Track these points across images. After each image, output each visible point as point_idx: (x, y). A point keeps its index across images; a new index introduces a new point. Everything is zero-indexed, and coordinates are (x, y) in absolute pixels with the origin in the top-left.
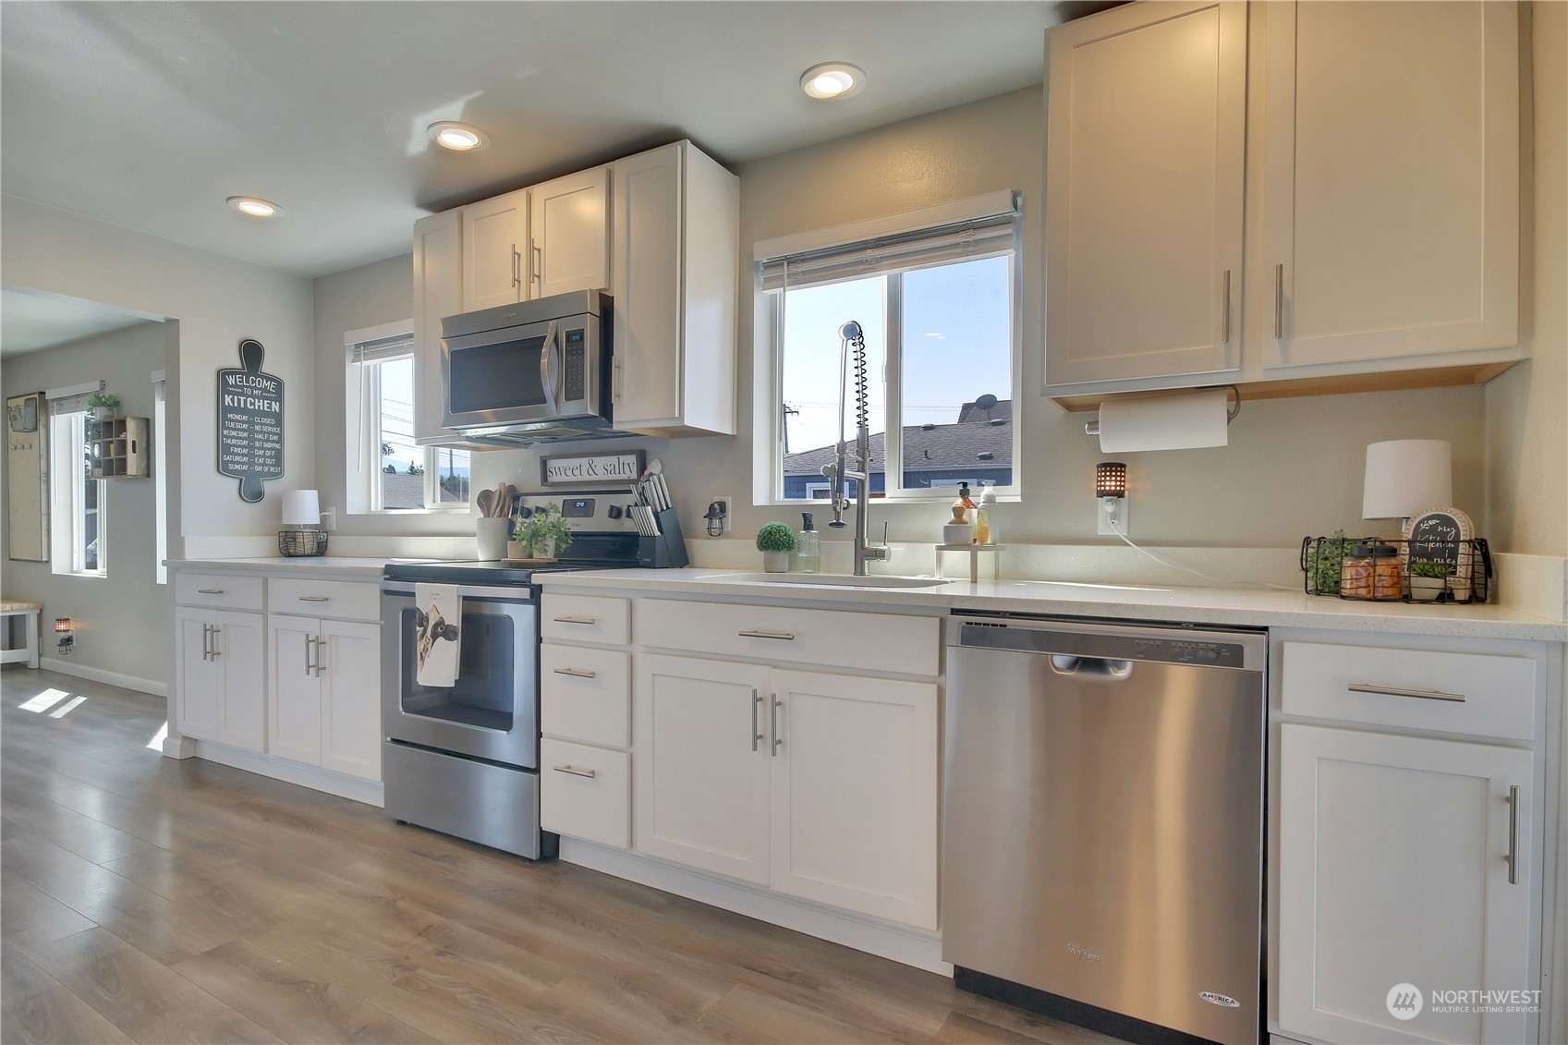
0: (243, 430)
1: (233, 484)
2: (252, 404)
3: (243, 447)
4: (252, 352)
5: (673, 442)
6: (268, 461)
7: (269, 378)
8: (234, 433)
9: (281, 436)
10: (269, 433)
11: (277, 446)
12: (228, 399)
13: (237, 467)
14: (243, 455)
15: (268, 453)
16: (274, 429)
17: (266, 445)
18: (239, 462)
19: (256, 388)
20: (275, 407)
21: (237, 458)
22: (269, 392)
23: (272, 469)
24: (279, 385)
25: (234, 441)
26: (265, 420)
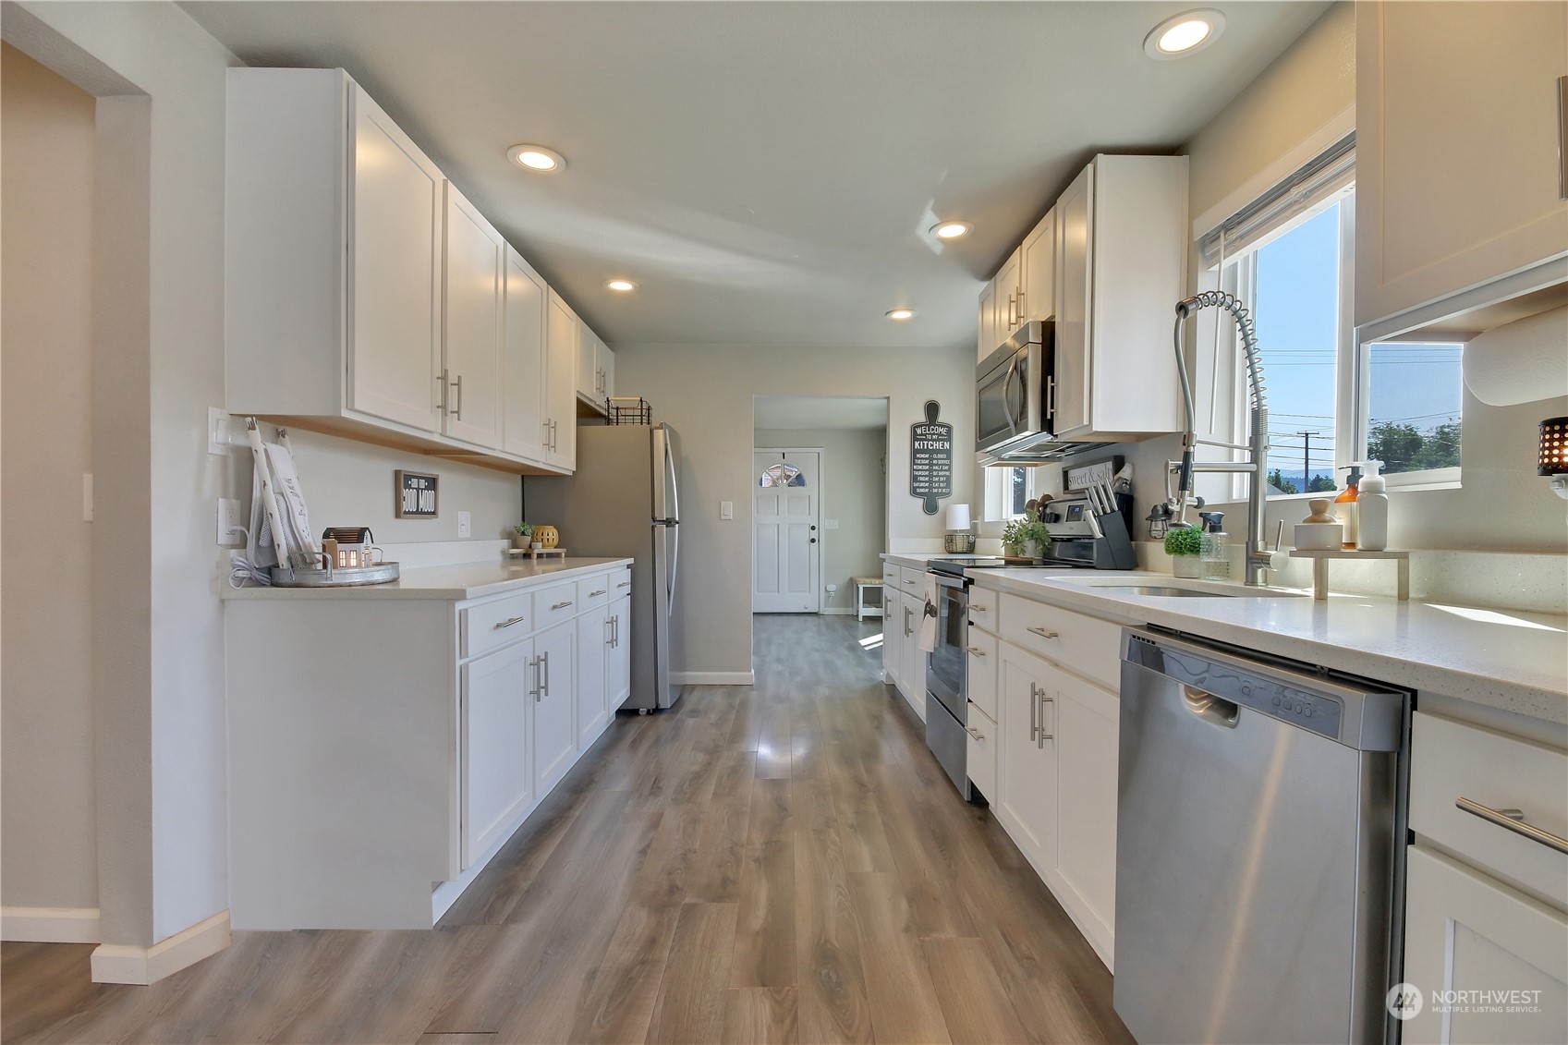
0: (926, 465)
1: (919, 502)
2: (932, 445)
3: (926, 476)
4: (932, 409)
5: (1142, 444)
6: (942, 485)
7: (942, 426)
8: (920, 467)
9: (950, 465)
10: (942, 465)
11: (948, 473)
12: (917, 444)
13: (922, 490)
14: (926, 482)
15: (942, 479)
16: (946, 462)
17: (940, 474)
18: (923, 487)
19: (934, 434)
20: (947, 445)
21: (922, 484)
22: (943, 435)
23: (944, 490)
24: (949, 428)
25: (920, 473)
26: (940, 456)
